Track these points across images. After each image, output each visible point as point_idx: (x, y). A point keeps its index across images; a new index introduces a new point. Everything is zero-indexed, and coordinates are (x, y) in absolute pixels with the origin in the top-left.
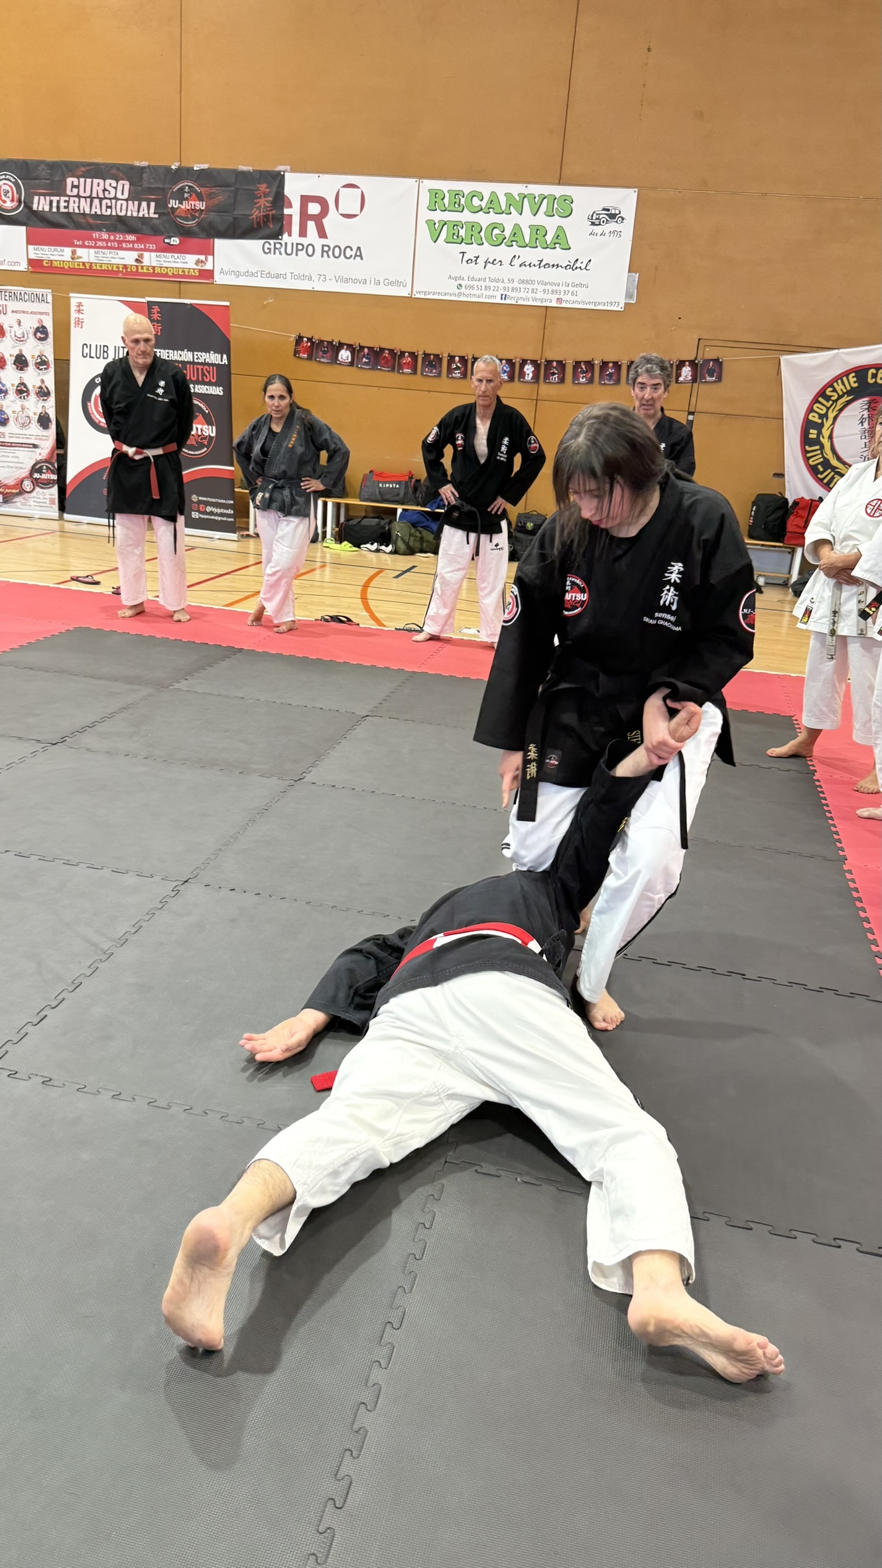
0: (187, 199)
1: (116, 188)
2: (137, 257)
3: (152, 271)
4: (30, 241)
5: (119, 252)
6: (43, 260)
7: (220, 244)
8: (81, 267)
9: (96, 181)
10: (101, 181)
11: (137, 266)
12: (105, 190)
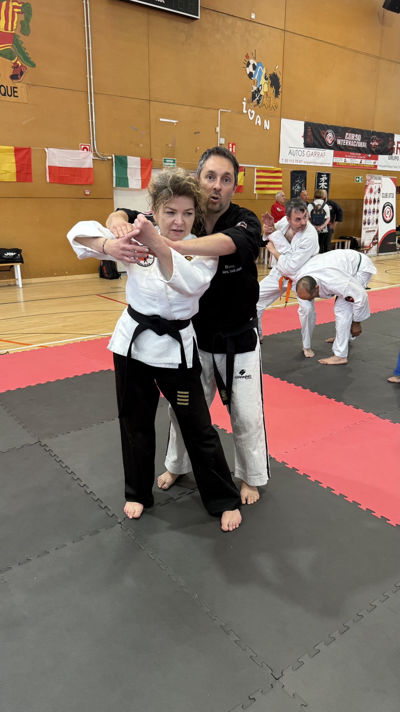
0: (373, 142)
1: (358, 137)
2: (360, 161)
3: (363, 166)
4: (334, 157)
5: (357, 159)
6: (336, 163)
7: (380, 157)
8: (347, 165)
9: (353, 134)
10: (354, 135)
11: (360, 164)
12: (355, 138)
